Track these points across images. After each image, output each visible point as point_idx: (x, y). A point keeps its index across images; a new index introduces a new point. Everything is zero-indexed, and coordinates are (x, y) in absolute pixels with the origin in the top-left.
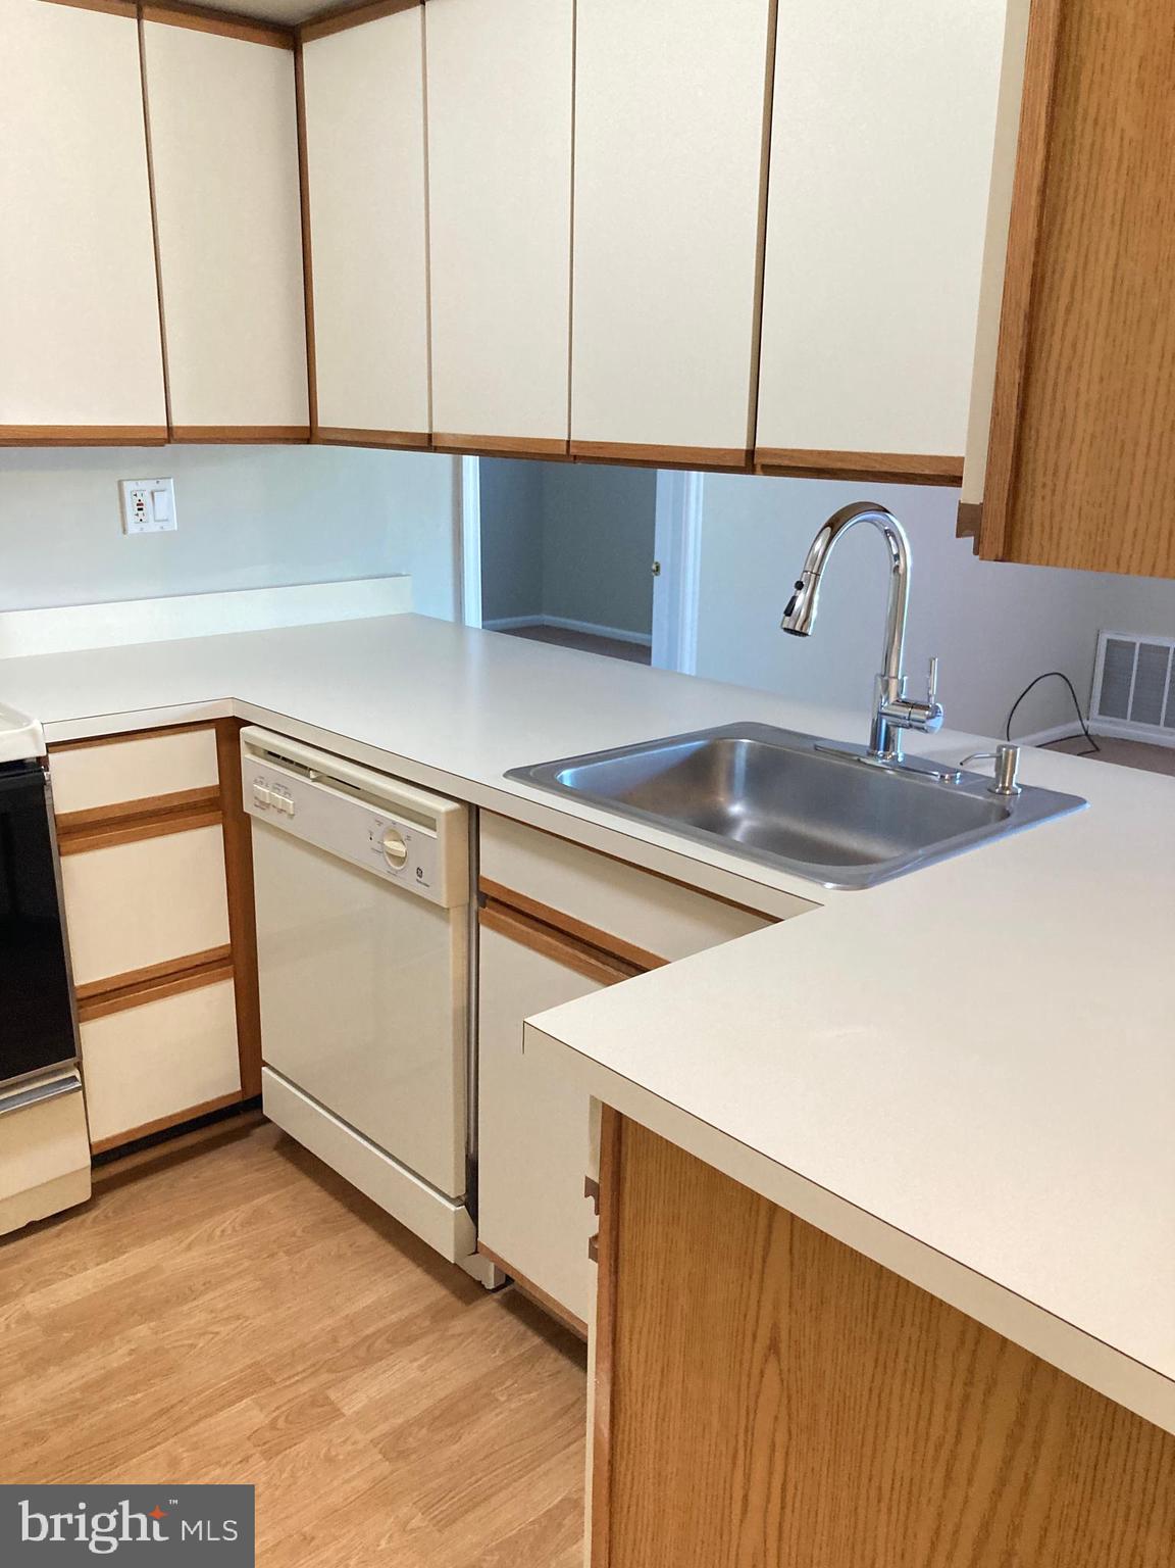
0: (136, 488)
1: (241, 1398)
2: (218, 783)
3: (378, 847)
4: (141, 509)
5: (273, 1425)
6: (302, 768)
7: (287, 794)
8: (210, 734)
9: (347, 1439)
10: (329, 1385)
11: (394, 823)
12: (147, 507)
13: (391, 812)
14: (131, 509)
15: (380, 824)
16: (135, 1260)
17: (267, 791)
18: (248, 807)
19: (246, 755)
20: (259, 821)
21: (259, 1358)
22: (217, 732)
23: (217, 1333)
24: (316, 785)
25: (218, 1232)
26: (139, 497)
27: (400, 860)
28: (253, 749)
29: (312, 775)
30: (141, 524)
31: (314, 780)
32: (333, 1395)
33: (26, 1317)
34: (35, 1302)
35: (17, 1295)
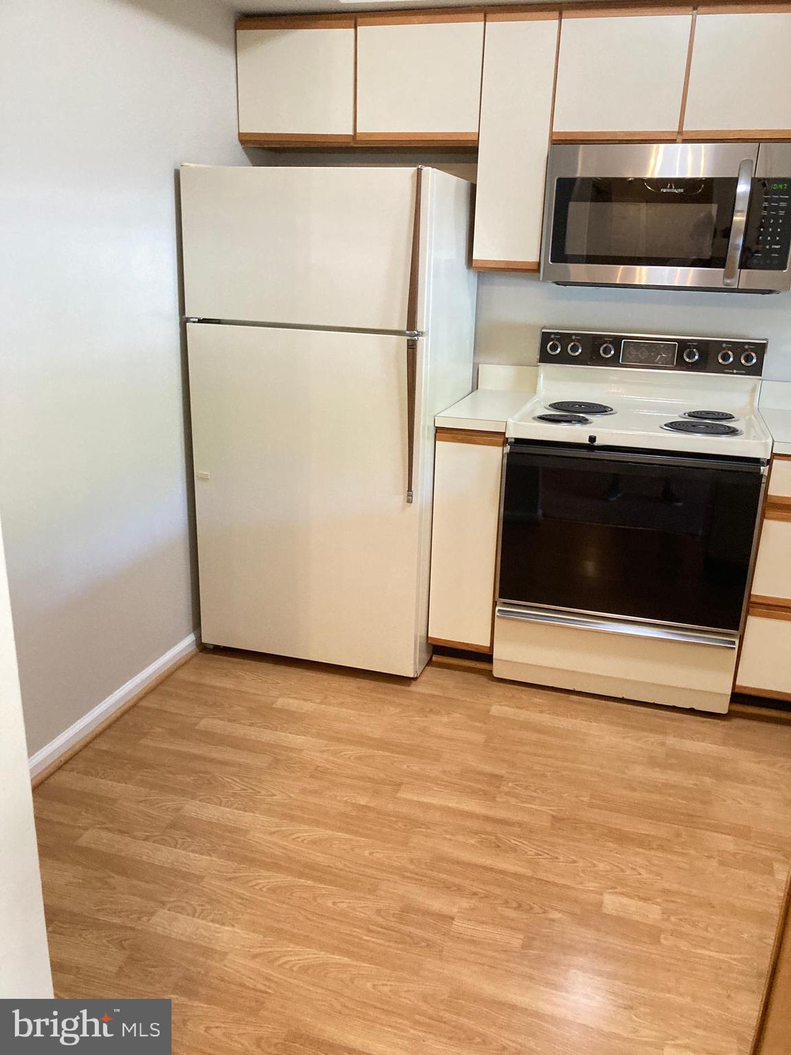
1: (730, 835)
5: (735, 854)
10: (777, 860)
16: (728, 752)
21: (753, 826)
23: (741, 804)
25: (780, 765)
33: (663, 744)
34: (671, 741)
35: (666, 734)
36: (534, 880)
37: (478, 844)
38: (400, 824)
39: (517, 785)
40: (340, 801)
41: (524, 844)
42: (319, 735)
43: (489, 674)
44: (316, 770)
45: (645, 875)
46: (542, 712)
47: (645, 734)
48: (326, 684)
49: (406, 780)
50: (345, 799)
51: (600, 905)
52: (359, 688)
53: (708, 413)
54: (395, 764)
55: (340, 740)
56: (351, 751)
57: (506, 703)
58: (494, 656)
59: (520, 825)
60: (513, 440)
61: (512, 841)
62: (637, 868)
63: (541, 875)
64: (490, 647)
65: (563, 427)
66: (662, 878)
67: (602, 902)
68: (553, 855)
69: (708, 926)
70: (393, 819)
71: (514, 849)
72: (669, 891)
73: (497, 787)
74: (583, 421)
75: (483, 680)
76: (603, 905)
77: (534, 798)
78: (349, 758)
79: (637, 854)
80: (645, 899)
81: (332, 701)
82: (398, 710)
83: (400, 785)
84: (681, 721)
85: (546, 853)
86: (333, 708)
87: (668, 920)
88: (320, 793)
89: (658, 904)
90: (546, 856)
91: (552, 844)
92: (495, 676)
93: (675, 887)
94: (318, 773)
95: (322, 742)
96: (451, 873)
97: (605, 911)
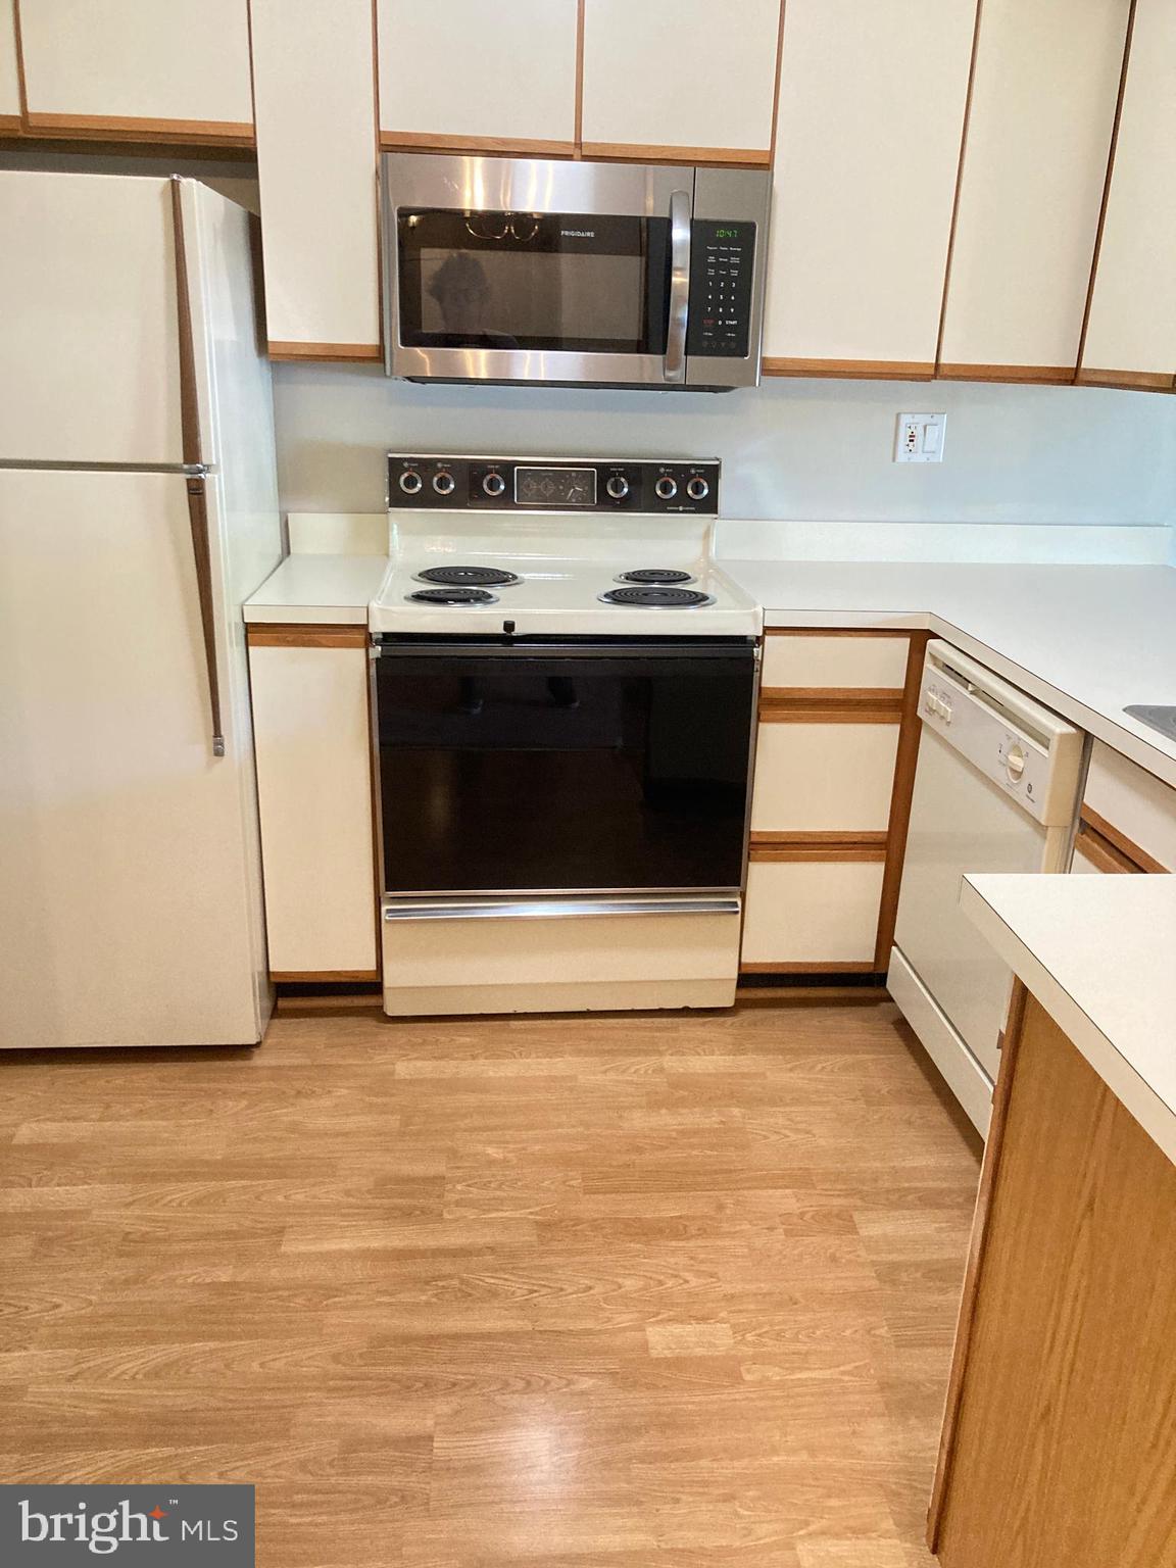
0: (911, 421)
1: (787, 1187)
2: (903, 686)
3: (1003, 760)
4: (912, 441)
5: (802, 1215)
6: (965, 681)
7: (950, 703)
8: (906, 642)
9: (854, 1251)
10: (856, 1208)
11: (1020, 739)
12: (918, 440)
13: (1020, 728)
14: (903, 439)
15: (1009, 738)
16: (748, 1062)
17: (935, 698)
18: (921, 713)
19: (928, 664)
20: (927, 725)
21: (812, 1167)
22: (911, 641)
23: (788, 1137)
24: (973, 698)
25: (819, 1067)
26: (913, 429)
27: (1018, 774)
28: (934, 658)
29: (970, 688)
30: (910, 455)
31: (972, 693)
32: (857, 1216)
33: (661, 1070)
34: (671, 1062)
35: (661, 1053)
36: (538, 1335)
37: (434, 1300)
38: (300, 1300)
39: (469, 1186)
40: (183, 1287)
41: (506, 1280)
42: (114, 1178)
43: (379, 1014)
44: (124, 1240)
45: (694, 1281)
46: (474, 1057)
47: (633, 1060)
48: (102, 1082)
49: (290, 1220)
50: (190, 1280)
51: (645, 1347)
52: (161, 1079)
53: (653, 572)
54: (264, 1199)
55: (154, 1177)
56: (182, 1191)
57: (416, 1055)
58: (387, 983)
59: (492, 1249)
60: (381, 636)
61: (487, 1280)
62: (681, 1274)
63: (548, 1324)
64: (377, 971)
65: (456, 609)
66: (719, 1280)
67: (647, 1342)
68: (556, 1285)
69: (797, 1334)
70: (286, 1293)
71: (493, 1294)
72: (733, 1296)
73: (438, 1197)
74: (483, 598)
75: (369, 1024)
76: (650, 1346)
77: (502, 1200)
78: (180, 1205)
79: (674, 1252)
80: (703, 1319)
81: (123, 1112)
82: (244, 1103)
83: (281, 1231)
84: (676, 1029)
85: (545, 1286)
86: (128, 1124)
87: (743, 1341)
88: (144, 1282)
89: (722, 1321)
90: (544, 1291)
91: (549, 1269)
92: (389, 1014)
93: (739, 1288)
94: (130, 1244)
95: (124, 1189)
96: (405, 1361)
97: (654, 1353)
